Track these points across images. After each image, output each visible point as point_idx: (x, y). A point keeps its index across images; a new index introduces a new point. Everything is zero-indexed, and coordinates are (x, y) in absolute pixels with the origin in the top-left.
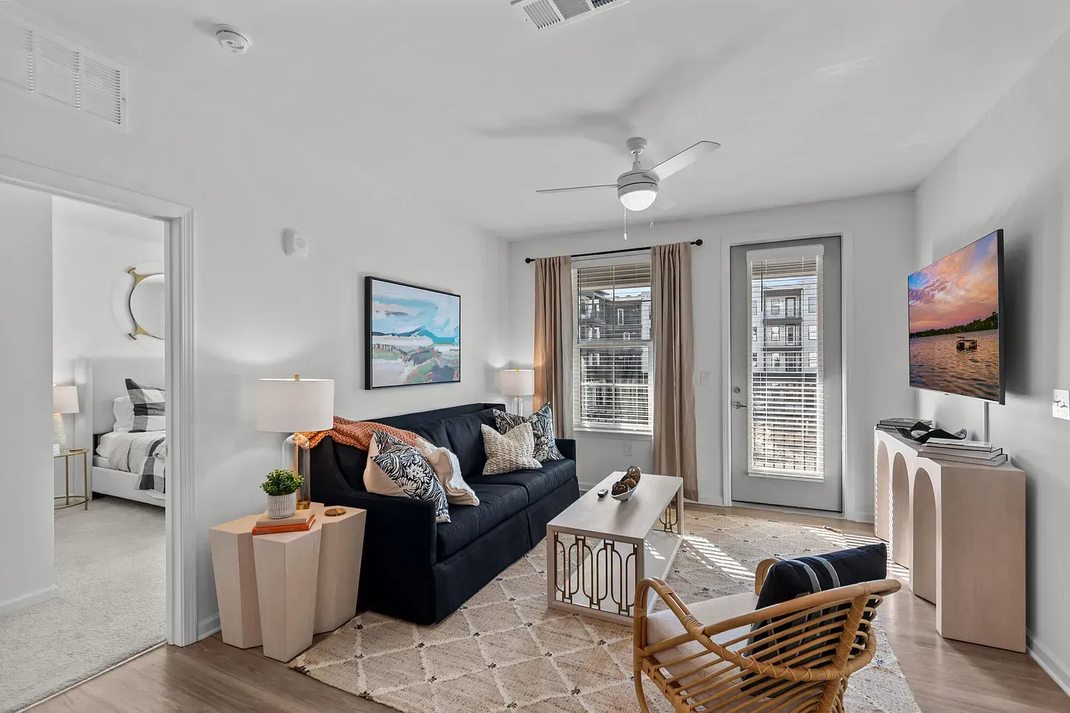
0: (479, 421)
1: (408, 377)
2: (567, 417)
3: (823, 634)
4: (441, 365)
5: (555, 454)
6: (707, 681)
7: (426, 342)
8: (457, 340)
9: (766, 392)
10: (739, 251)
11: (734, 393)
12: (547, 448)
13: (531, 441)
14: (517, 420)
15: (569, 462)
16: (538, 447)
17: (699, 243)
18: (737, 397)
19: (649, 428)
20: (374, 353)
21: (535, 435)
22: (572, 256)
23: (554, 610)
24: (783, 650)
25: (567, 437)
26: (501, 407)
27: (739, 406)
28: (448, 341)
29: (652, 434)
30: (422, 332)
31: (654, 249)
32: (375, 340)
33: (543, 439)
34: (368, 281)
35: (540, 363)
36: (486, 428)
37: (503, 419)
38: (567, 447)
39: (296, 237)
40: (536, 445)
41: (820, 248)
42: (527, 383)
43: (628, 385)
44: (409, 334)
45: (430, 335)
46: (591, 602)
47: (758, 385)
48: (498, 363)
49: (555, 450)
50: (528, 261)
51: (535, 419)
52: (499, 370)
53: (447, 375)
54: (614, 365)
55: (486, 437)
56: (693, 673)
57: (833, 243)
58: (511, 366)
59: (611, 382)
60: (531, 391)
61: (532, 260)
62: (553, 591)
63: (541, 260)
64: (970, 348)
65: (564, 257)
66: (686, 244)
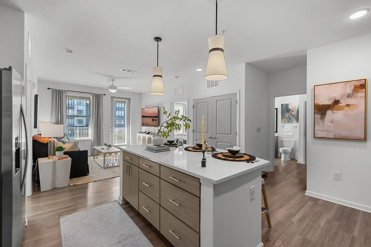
10: (112, 98)
22: (67, 91)
27: (111, 131)
29: (92, 139)
31: (94, 94)
57: (129, 100)
61: (50, 89)
62: (104, 165)
63: (55, 90)
64: (155, 120)
65: (64, 90)
66: (102, 94)
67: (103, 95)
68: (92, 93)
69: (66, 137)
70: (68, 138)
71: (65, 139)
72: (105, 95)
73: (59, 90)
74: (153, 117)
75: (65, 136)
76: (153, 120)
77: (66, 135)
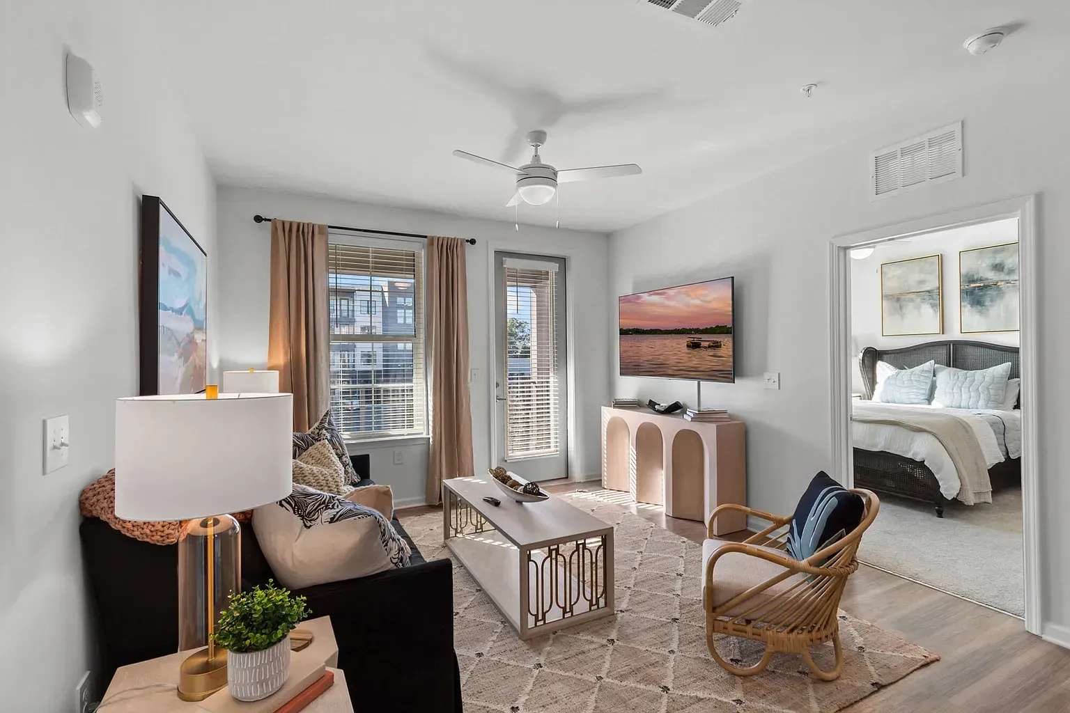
4: (198, 366)
7: (190, 326)
8: (205, 326)
9: (519, 386)
10: (503, 258)
11: (496, 388)
18: (497, 391)
22: (330, 227)
28: (201, 327)
29: (430, 436)
30: (187, 309)
31: (432, 239)
32: (162, 317)
35: (281, 360)
43: (390, 386)
44: (181, 311)
45: (193, 315)
47: (513, 379)
50: (258, 219)
57: (562, 263)
59: (370, 382)
61: (266, 220)
62: (524, 620)
63: (283, 223)
64: (710, 347)
65: (319, 226)
66: (462, 240)
67: (467, 241)
68: (426, 237)
69: (328, 436)
70: (334, 440)
71: (324, 445)
72: (473, 242)
73: (299, 225)
74: (697, 331)
75: (324, 431)
76: (695, 346)
77: (326, 425)
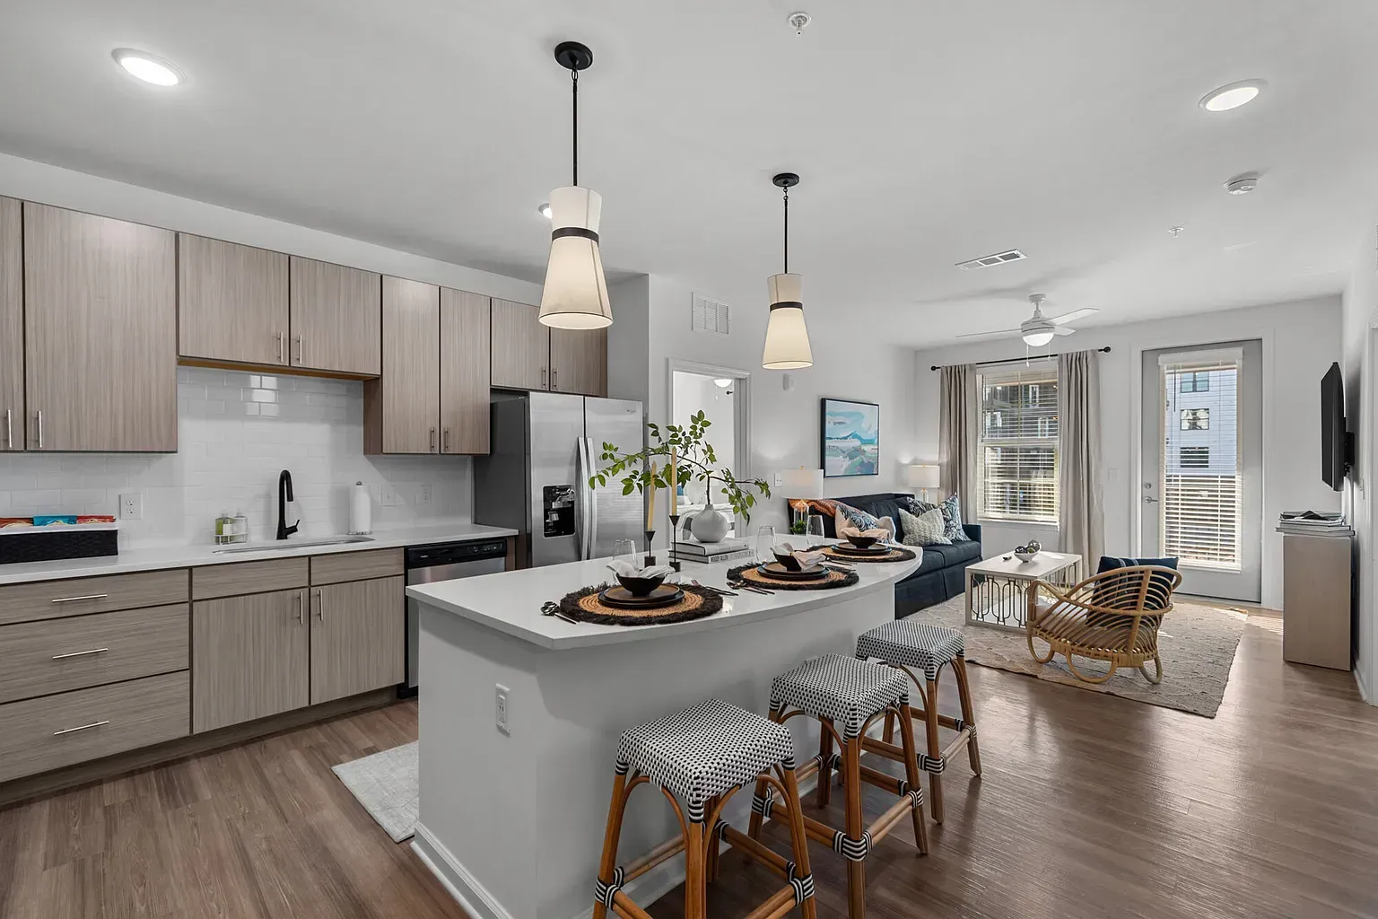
0: (897, 506)
1: (846, 469)
2: (971, 507)
3: (1129, 592)
4: (866, 461)
5: (962, 536)
6: (1066, 624)
7: (857, 443)
8: (876, 441)
9: (1180, 488)
10: (1150, 357)
11: (1144, 489)
12: (955, 530)
13: (942, 524)
14: (928, 507)
15: (975, 543)
16: (948, 529)
17: (1107, 350)
18: (1148, 492)
19: (1055, 519)
20: (827, 453)
21: (945, 519)
22: (978, 363)
23: (969, 623)
24: (1106, 599)
25: (972, 522)
26: (912, 496)
27: (1150, 500)
28: (870, 442)
29: (1058, 524)
30: (855, 436)
31: (1061, 355)
32: (828, 443)
33: (951, 522)
34: (823, 402)
35: (945, 459)
36: (902, 511)
37: (916, 505)
38: (973, 532)
39: (791, 378)
40: (946, 527)
41: (1239, 351)
42: (933, 477)
44: (846, 438)
45: (859, 438)
46: (998, 620)
47: (1171, 480)
48: (906, 460)
49: (962, 532)
50: (934, 368)
51: (944, 506)
52: (907, 465)
53: (869, 469)
54: (1018, 462)
55: (903, 518)
56: (1060, 622)
57: (1252, 347)
58: (915, 462)
60: (937, 485)
61: (938, 368)
62: (969, 614)
63: (947, 368)
66: (1093, 351)
67: (1100, 350)
73: (955, 367)
